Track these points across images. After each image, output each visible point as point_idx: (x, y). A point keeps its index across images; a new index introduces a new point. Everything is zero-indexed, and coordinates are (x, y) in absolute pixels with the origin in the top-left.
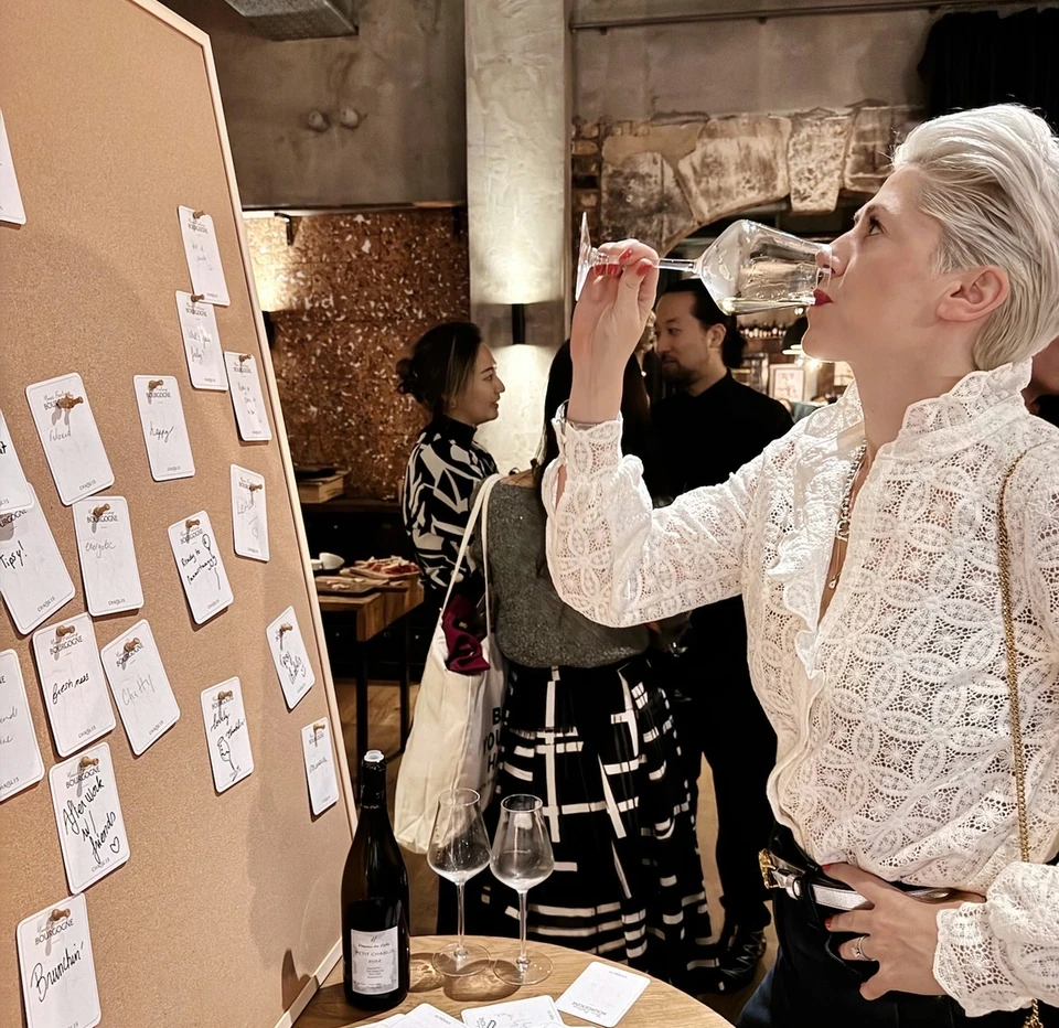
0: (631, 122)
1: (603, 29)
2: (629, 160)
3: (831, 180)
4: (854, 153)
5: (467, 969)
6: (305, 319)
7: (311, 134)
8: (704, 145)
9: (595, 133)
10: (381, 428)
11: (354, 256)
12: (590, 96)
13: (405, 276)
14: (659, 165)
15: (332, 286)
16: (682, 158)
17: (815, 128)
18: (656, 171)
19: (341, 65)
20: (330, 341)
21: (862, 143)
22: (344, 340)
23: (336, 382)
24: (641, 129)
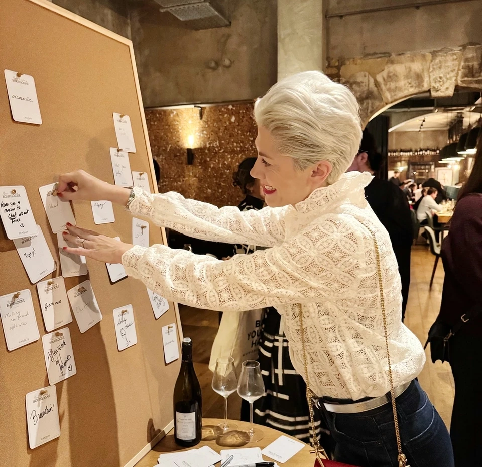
0: (354, 58)
1: (341, 16)
2: (353, 75)
3: (451, 82)
4: (462, 68)
5: (228, 433)
6: (207, 151)
7: (210, 70)
8: (388, 67)
9: (337, 64)
10: (238, 199)
11: (228, 123)
12: (334, 48)
13: (250, 132)
14: (367, 77)
15: (218, 137)
16: (378, 73)
17: (443, 57)
18: (365, 80)
19: (223, 39)
20: (217, 161)
21: (467, 63)
22: (223, 160)
23: (219, 179)
24: (359, 61)
